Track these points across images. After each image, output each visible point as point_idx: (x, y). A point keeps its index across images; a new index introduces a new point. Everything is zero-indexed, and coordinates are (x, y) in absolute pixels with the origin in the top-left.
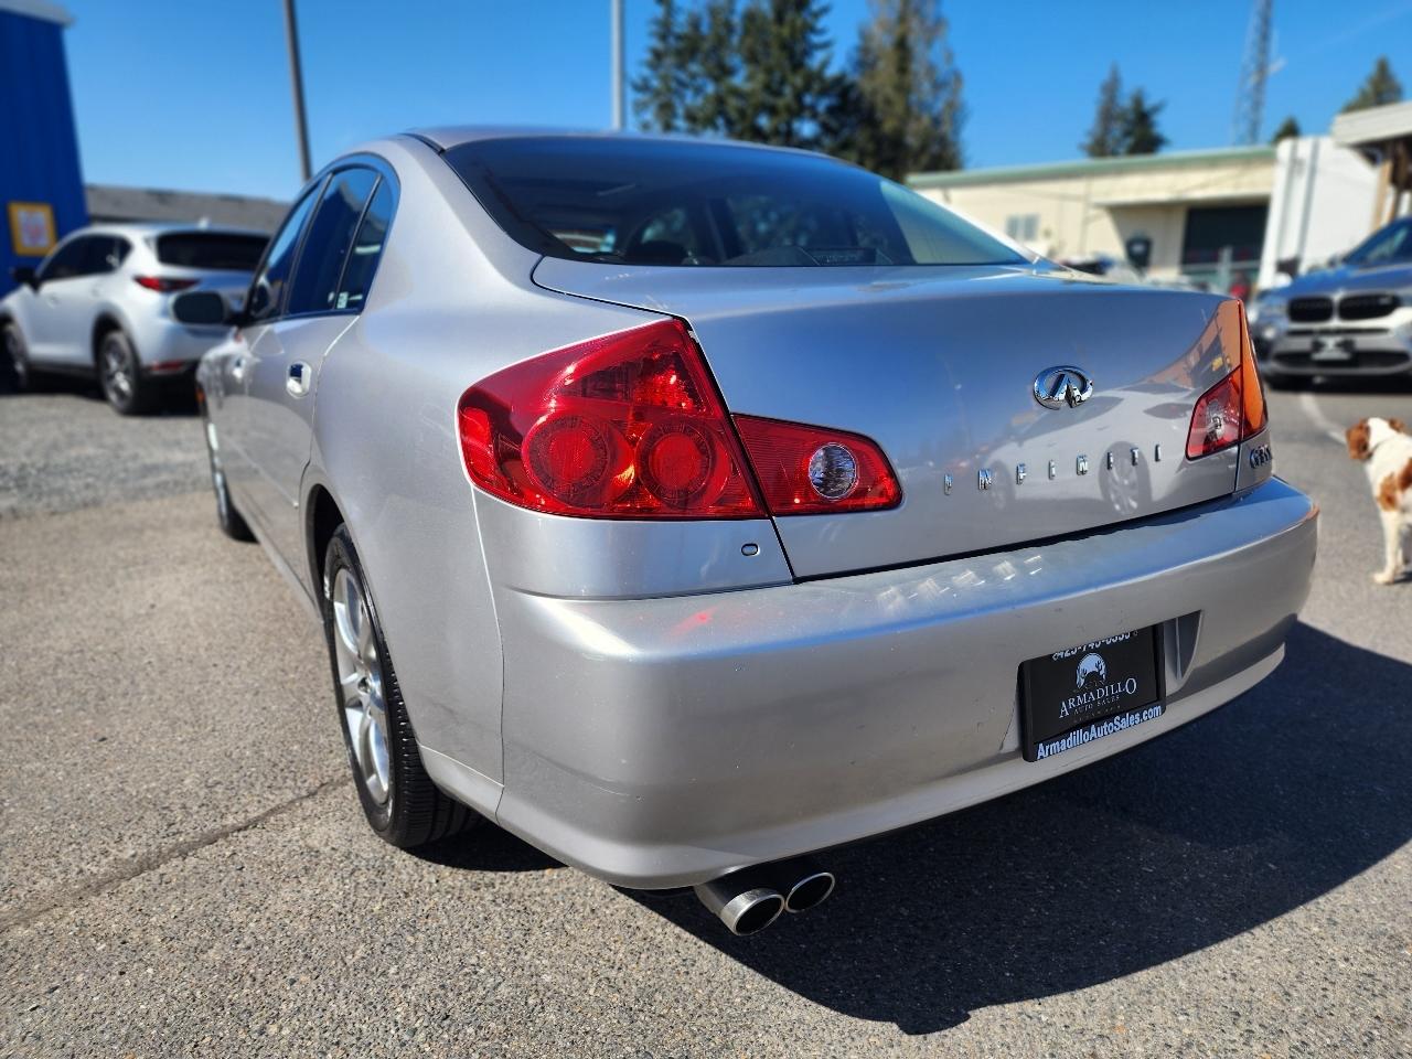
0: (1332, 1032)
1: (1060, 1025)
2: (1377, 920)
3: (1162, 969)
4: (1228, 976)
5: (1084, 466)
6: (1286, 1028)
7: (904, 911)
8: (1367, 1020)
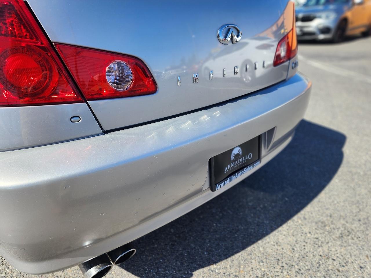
0: (307, 263)
1: (222, 273)
2: (318, 217)
3: (255, 245)
4: (275, 244)
5: (237, 70)
6: (294, 264)
7: (172, 231)
8: (318, 257)
